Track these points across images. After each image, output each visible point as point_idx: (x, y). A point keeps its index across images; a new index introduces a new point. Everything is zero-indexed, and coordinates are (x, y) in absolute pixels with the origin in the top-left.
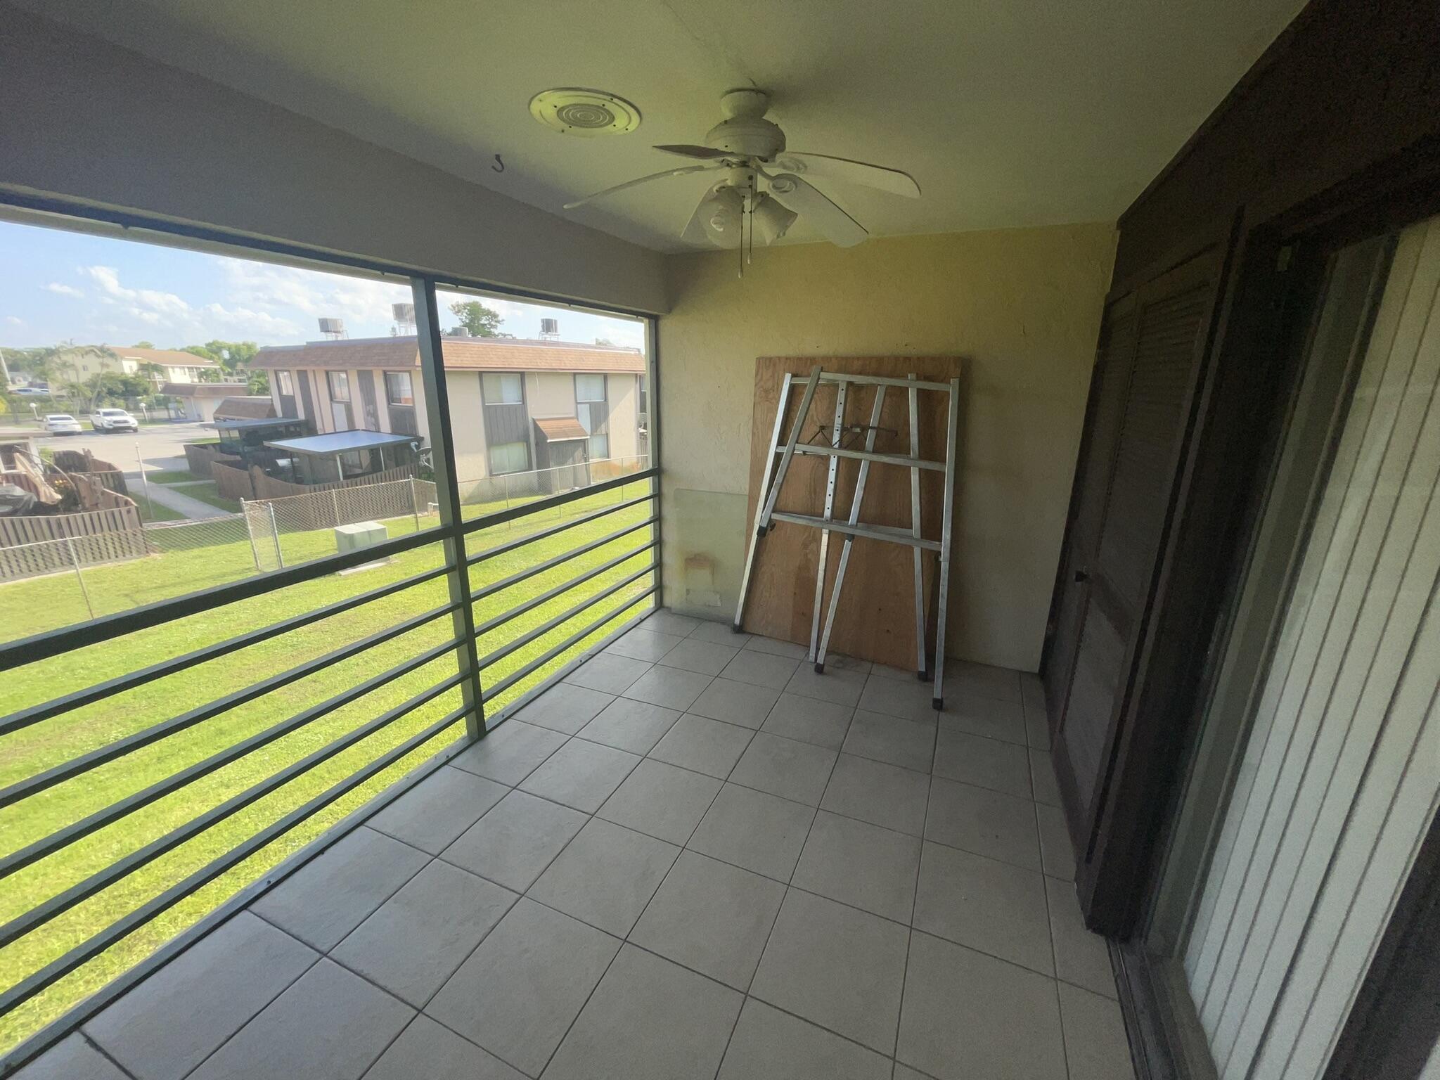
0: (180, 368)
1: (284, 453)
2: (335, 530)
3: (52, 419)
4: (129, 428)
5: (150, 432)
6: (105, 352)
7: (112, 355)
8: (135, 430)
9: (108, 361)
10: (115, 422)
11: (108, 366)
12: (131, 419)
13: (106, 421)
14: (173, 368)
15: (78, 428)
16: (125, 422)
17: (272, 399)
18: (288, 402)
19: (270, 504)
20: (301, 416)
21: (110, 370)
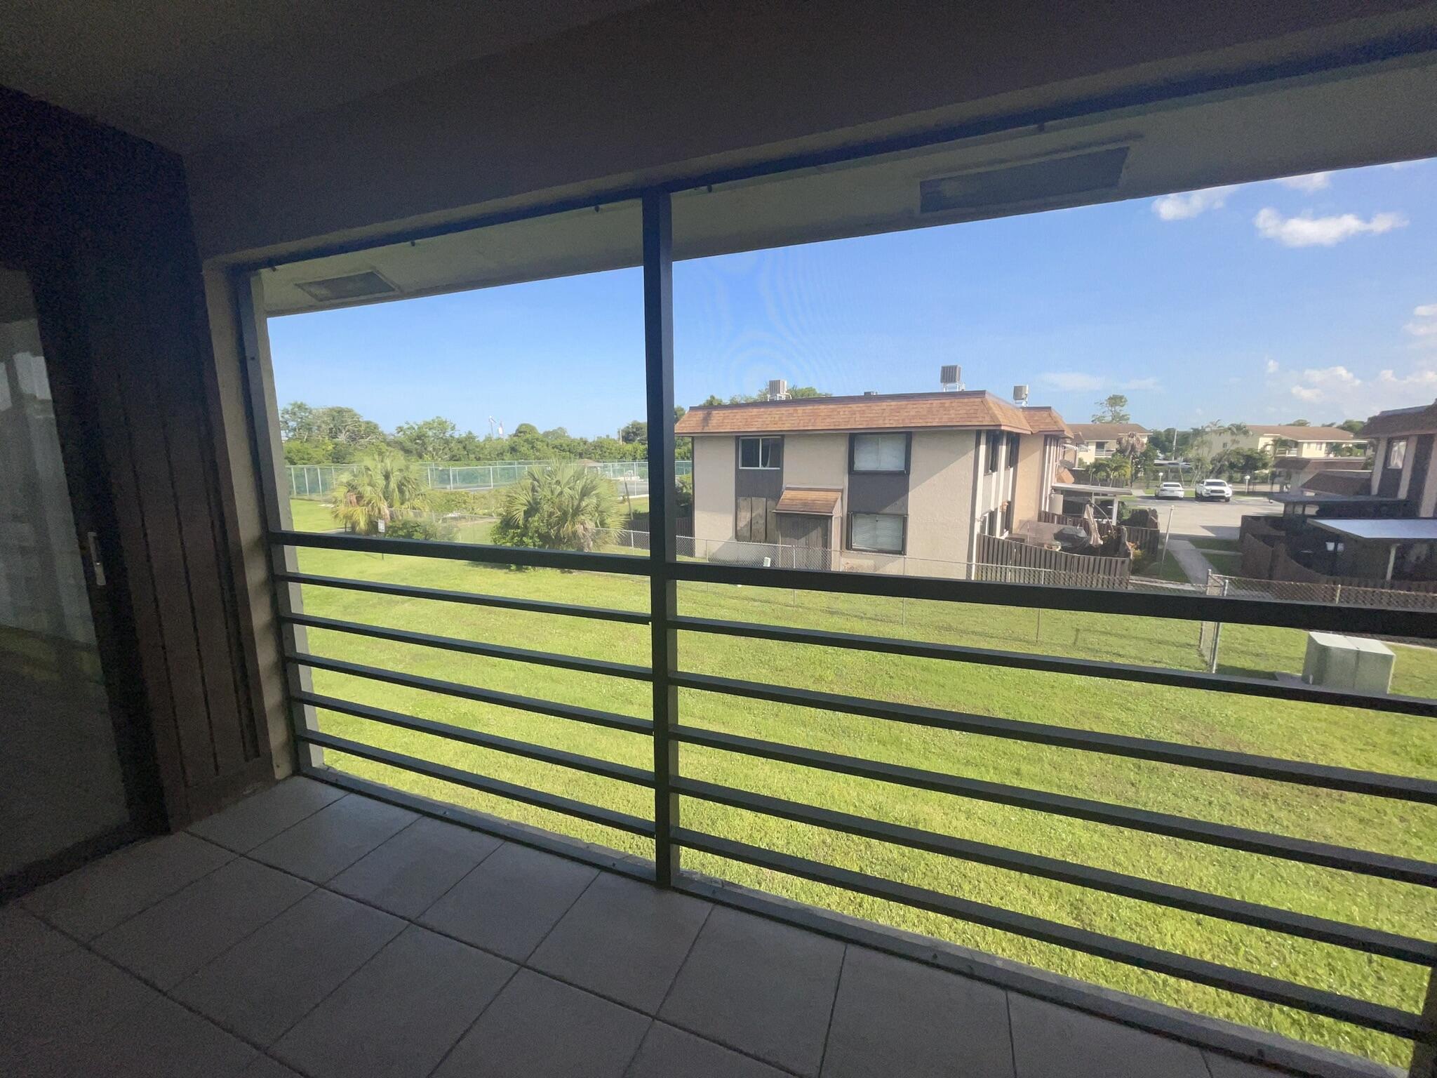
0: (1317, 443)
1: (1337, 537)
2: (1310, 638)
3: (1165, 486)
4: (1223, 497)
5: (1241, 503)
6: (1240, 430)
7: (1246, 433)
8: (1227, 500)
9: (1241, 438)
10: (1212, 491)
11: (1238, 442)
12: (1228, 490)
13: (1205, 489)
14: (1309, 443)
15: (1181, 494)
16: (1223, 492)
17: (1371, 473)
18: (1391, 476)
19: (1227, 581)
20: (1403, 494)
21: (1240, 446)
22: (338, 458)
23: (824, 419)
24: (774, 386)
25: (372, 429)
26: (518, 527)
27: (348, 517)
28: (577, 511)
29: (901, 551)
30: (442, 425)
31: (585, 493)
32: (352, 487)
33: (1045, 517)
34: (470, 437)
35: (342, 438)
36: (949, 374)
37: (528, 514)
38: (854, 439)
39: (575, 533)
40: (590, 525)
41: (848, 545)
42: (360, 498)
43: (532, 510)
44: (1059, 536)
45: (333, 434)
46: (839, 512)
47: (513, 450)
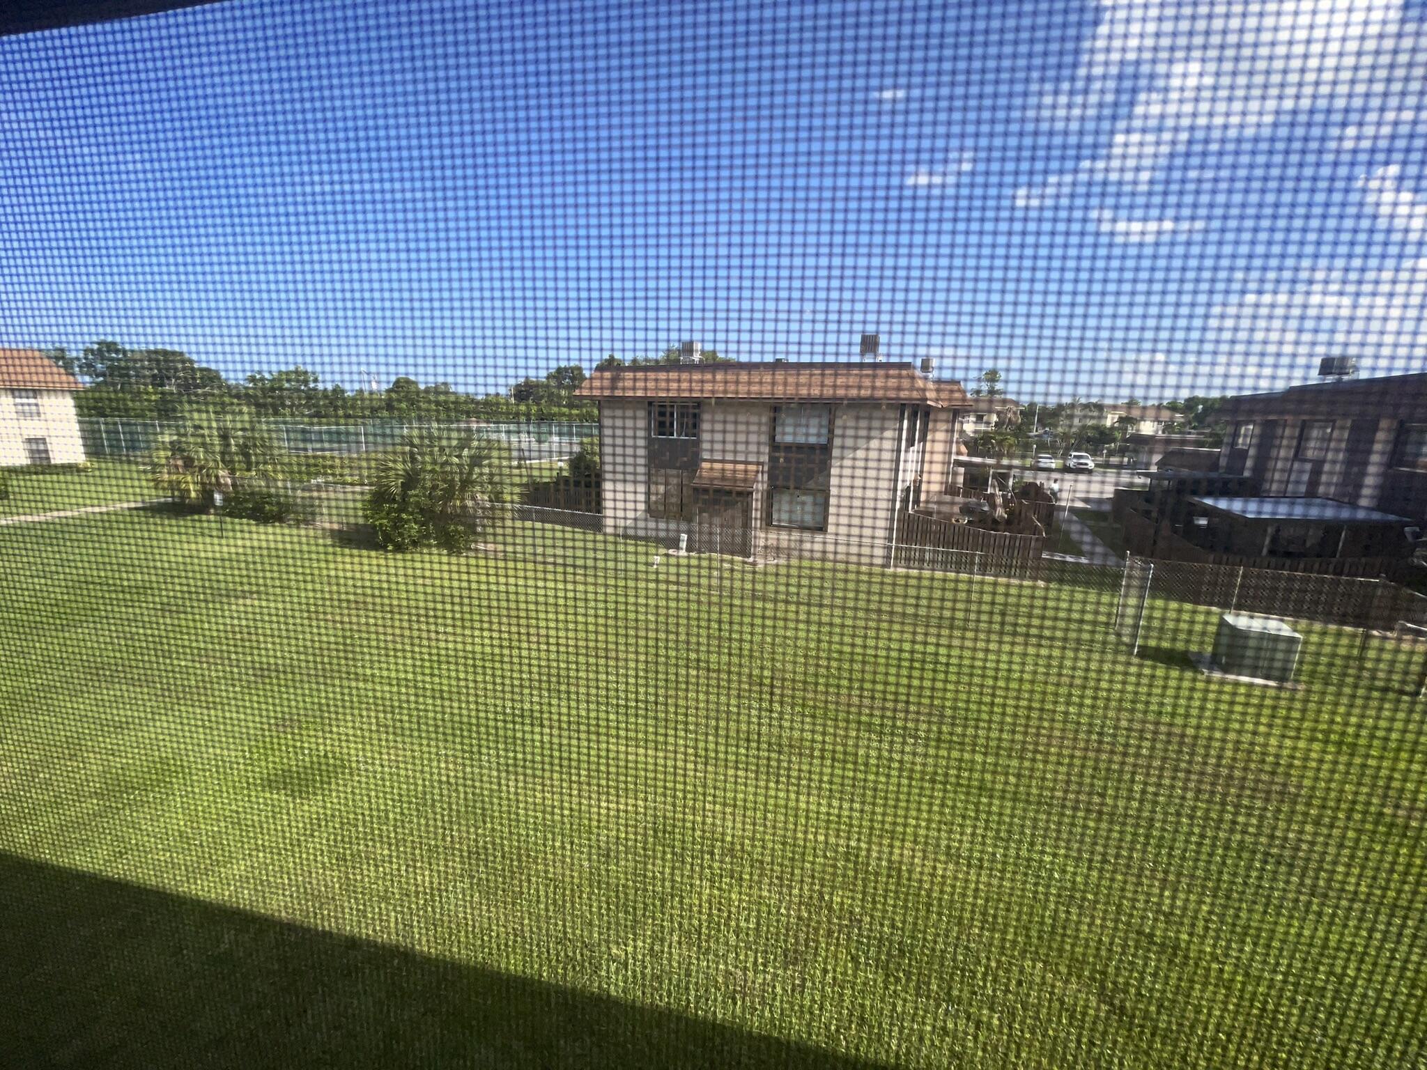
0: (1152, 421)
3: (1040, 457)
4: (1089, 470)
6: (1094, 407)
8: (1093, 473)
9: (1095, 414)
10: (1078, 464)
12: (1090, 463)
13: (1072, 462)
14: (1144, 421)
15: (1054, 466)
16: (1087, 464)
17: (1219, 452)
18: (1237, 457)
19: (1152, 564)
20: (1249, 472)
21: (1093, 421)
22: (166, 410)
23: (745, 386)
24: (688, 348)
25: (211, 377)
26: (394, 501)
27: (173, 486)
28: (467, 483)
29: (822, 528)
30: (301, 376)
31: (476, 461)
32: (176, 448)
33: (951, 490)
34: (338, 391)
35: (170, 388)
36: (869, 343)
37: (406, 486)
38: (776, 408)
39: (464, 507)
40: (483, 498)
41: (768, 522)
42: (189, 463)
43: (411, 480)
44: (966, 510)
45: (158, 381)
46: (761, 486)
47: (389, 406)
